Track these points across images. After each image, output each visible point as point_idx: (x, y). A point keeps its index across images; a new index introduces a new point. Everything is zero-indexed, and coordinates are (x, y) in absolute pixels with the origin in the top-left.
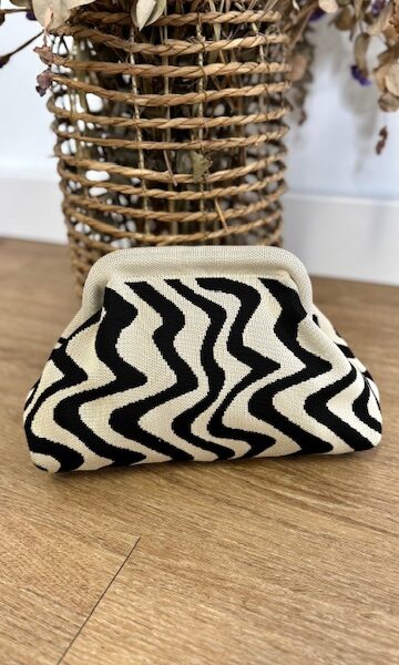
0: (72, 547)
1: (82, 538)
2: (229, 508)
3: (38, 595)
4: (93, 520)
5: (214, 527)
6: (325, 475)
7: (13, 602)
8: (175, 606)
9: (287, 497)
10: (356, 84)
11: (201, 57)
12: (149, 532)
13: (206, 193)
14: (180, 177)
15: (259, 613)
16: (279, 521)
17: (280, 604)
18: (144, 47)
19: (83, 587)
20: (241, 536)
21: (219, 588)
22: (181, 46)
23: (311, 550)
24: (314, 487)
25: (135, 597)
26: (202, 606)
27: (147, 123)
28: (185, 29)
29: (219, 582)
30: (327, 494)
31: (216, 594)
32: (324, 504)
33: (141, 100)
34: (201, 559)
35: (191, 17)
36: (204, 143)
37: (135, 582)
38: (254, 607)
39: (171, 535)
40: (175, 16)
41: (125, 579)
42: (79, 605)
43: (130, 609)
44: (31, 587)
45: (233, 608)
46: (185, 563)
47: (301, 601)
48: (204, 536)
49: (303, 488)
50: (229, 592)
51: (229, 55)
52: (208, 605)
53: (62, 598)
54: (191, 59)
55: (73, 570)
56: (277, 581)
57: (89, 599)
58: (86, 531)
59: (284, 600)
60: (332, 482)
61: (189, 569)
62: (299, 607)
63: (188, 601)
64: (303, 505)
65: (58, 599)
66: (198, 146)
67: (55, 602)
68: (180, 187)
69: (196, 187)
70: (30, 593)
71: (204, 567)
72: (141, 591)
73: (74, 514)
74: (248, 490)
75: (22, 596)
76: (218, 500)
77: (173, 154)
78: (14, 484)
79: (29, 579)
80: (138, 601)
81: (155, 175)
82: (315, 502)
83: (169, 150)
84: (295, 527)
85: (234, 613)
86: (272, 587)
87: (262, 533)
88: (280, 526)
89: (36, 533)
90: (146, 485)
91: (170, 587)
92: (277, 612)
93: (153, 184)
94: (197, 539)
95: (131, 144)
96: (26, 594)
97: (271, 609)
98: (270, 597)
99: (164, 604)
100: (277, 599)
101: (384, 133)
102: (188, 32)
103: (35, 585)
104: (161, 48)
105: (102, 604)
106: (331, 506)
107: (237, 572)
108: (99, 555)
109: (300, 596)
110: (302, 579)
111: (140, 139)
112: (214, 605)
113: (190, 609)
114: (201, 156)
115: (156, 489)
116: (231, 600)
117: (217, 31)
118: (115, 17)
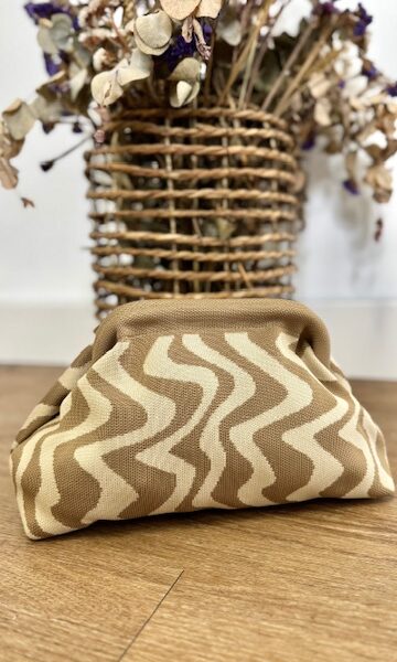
0: (108, 581)
1: (119, 574)
2: (279, 542)
3: (73, 623)
4: (129, 559)
5: (264, 558)
6: (376, 513)
7: (43, 631)
8: (234, 625)
9: (339, 531)
11: (225, 139)
12: (192, 565)
13: (230, 255)
15: (332, 625)
16: (334, 550)
17: (354, 617)
18: (176, 130)
19: (124, 614)
20: (296, 564)
21: (282, 607)
22: (209, 129)
23: (377, 571)
24: (365, 522)
25: (186, 620)
26: (265, 623)
27: (179, 193)
29: (282, 602)
30: (381, 526)
31: (280, 612)
32: (380, 534)
33: (175, 175)
34: (256, 584)
35: (215, 111)
36: (228, 212)
37: (184, 607)
38: (324, 621)
39: (218, 567)
40: (204, 109)
41: (172, 604)
42: (121, 630)
43: (182, 630)
44: (63, 617)
45: (301, 623)
46: (239, 588)
47: (377, 614)
48: (256, 566)
49: (355, 523)
50: (292, 610)
52: (271, 622)
53: (101, 625)
54: (217, 140)
55: (112, 600)
56: (347, 598)
57: (131, 624)
58: (122, 567)
59: (357, 614)
60: (384, 518)
61: (244, 592)
62: (376, 618)
63: (248, 619)
64: (358, 536)
65: (95, 626)
66: (223, 213)
67: (93, 629)
70: (62, 622)
71: (261, 590)
72: (191, 614)
73: (106, 554)
74: (295, 527)
75: (53, 625)
76: (264, 536)
77: (201, 221)
79: (61, 610)
80: (190, 623)
81: (184, 239)
82: (370, 533)
83: (198, 218)
84: (353, 554)
85: (303, 627)
86: (340, 603)
87: (318, 561)
88: (339, 555)
89: (64, 570)
91: (225, 609)
92: (352, 624)
94: (247, 569)
95: (163, 213)
96: (59, 624)
97: (345, 622)
98: (340, 612)
99: (220, 624)
100: (350, 613)
101: (380, 223)
102: (214, 121)
103: (68, 615)
104: (192, 131)
105: (148, 627)
106: (388, 535)
107: (298, 592)
108: (139, 585)
109: (374, 609)
110: (373, 595)
111: (172, 207)
112: (278, 622)
113: (251, 626)
114: (226, 222)
116: (297, 616)
117: (237, 124)
118: (153, 111)
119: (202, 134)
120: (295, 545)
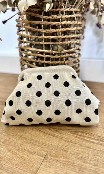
0: (28, 155)
1: (31, 153)
2: (72, 144)
3: (20, 169)
4: (33, 148)
5: (68, 149)
6: (98, 134)
7: (12, 171)
8: (60, 171)
9: (88, 140)
10: (98, 28)
11: (60, 19)
12: (50, 151)
13: (61, 56)
14: (54, 52)
15: (85, 172)
16: (87, 147)
17: (91, 170)
18: (45, 17)
19: (32, 166)
20: (76, 151)
21: (72, 165)
22: (55, 17)
23: (97, 154)
25: (48, 169)
26: (68, 171)
27: (46, 37)
28: (56, 12)
29: (72, 164)
30: (99, 139)
31: (72, 167)
32: (99, 142)
33: (45, 31)
34: (66, 158)
35: (58, 9)
36: (61, 43)
37: (47, 165)
38: (83, 171)
39: (56, 151)
40: (54, 9)
41: (45, 164)
42: (32, 172)
43: (47, 172)
44: (17, 167)
45: (77, 171)
46: (62, 159)
47: (97, 169)
48: (66, 151)
49: (92, 137)
50: (75, 167)
51: (67, 19)
52: (70, 170)
53: (27, 170)
54: (58, 20)
55: (29, 162)
56: (89, 163)
57: (35, 170)
58: (31, 151)
59: (92, 168)
60: (100, 136)
61: (63, 161)
62: (96, 170)
63: (64, 169)
64: (93, 142)
65: (25, 170)
66: (59, 43)
67: (25, 171)
68: (55, 54)
69: (58, 54)
70: (17, 169)
71: (67, 160)
72: (50, 167)
73: (27, 146)
74: (77, 139)
75: (15, 169)
76: (68, 142)
77: (53, 45)
78: (9, 138)
79: (16, 165)
80: (49, 170)
81: (47, 51)
82: (96, 141)
83: (51, 44)
84: (92, 148)
86: (87, 165)
87: (82, 150)
88: (88, 148)
89: (16, 151)
90: (47, 138)
91: (58, 166)
92: (90, 172)
93: (47, 54)
94: (64, 153)
95: (41, 43)
96: (16, 169)
97: (88, 171)
98: (87, 168)
99: (57, 170)
100: (90, 168)
102: (57, 13)
103: (18, 166)
104: (50, 17)
105: (39, 171)
106: (101, 142)
107: (77, 161)
108: (36, 157)
109: (96, 167)
110: (96, 162)
111: (44, 41)
112: (72, 171)
113: (65, 172)
114: (60, 46)
115: (50, 139)
116: (76, 169)
117: (64, 13)
118: (38, 10)
119: (53, 18)
120: (76, 145)
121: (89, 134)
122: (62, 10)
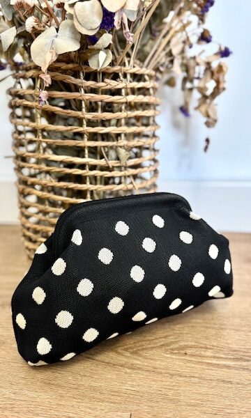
4: (90, 408)
6: (231, 346)
9: (215, 364)
11: (123, 91)
12: (135, 407)
13: (126, 172)
20: (200, 397)
22: (113, 84)
24: (228, 354)
27: (91, 130)
30: (238, 357)
32: (239, 363)
33: (89, 116)
35: (116, 68)
36: (125, 142)
39: (152, 407)
48: (176, 402)
49: (222, 356)
60: (237, 349)
64: (228, 367)
66: (122, 144)
69: (120, 168)
73: (72, 406)
74: (188, 365)
76: (172, 375)
78: (14, 393)
84: (230, 382)
87: (212, 391)
88: (222, 384)
90: (117, 374)
93: (93, 167)
94: (172, 406)
95: (80, 143)
101: (207, 141)
104: (101, 84)
106: (245, 364)
111: (86, 139)
114: (124, 151)
115: (126, 376)
118: (71, 66)
119: (109, 87)
120: (193, 379)
121: (211, 349)
122: (124, 69)
